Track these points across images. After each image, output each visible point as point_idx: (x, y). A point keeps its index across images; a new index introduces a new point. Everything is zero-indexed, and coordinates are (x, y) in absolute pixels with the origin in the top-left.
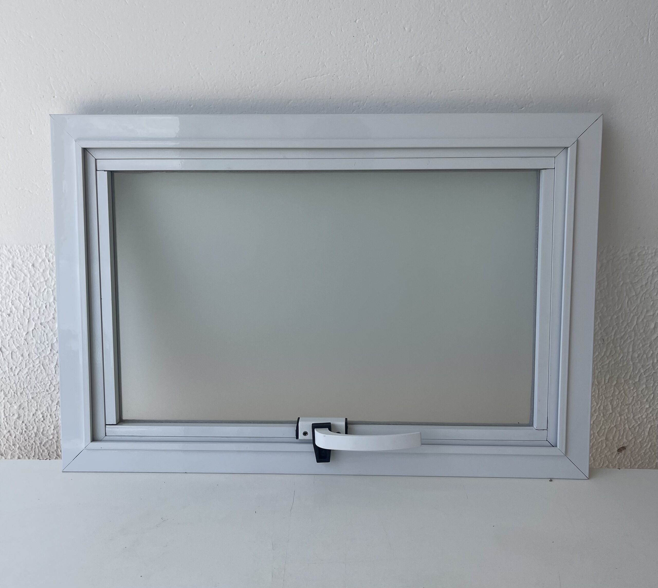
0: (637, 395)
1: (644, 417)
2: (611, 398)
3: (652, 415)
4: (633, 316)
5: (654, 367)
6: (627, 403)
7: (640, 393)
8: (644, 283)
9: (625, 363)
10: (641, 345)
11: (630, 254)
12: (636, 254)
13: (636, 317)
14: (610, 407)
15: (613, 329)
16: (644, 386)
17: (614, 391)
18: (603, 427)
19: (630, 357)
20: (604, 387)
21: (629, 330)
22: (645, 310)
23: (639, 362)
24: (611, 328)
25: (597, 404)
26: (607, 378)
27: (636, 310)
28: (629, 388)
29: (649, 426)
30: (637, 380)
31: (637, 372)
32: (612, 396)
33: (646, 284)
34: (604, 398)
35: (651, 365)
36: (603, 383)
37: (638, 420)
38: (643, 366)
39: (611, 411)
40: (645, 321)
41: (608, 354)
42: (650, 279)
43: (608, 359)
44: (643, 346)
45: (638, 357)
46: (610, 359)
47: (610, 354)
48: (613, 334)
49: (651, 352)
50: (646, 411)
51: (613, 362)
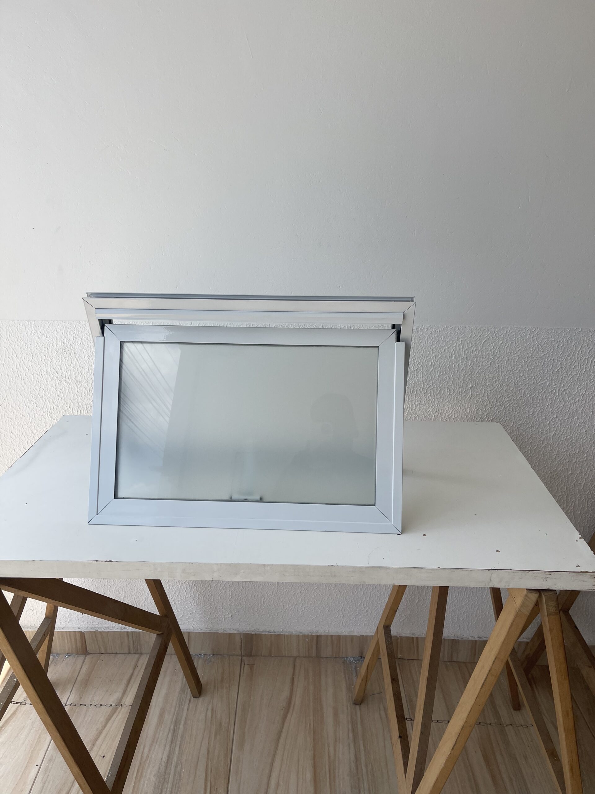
0: (427, 399)
1: (431, 411)
2: (415, 401)
3: (435, 410)
4: (421, 359)
5: (433, 385)
6: (422, 403)
7: (428, 398)
8: (424, 343)
9: (419, 383)
10: (426, 374)
11: (417, 329)
12: (419, 329)
13: (422, 360)
14: (414, 405)
15: (412, 366)
16: (429, 395)
17: (416, 398)
18: (412, 416)
19: (421, 380)
20: (411, 395)
21: (420, 366)
22: (426, 356)
23: (426, 382)
24: (411, 365)
25: (408, 404)
26: (412, 390)
27: (422, 356)
28: (422, 395)
29: (434, 416)
30: (425, 392)
31: (425, 387)
32: (415, 400)
33: (425, 343)
34: (411, 401)
35: (431, 384)
36: (410, 393)
37: (428, 413)
38: (428, 384)
39: (415, 408)
40: (426, 361)
41: (411, 378)
42: (427, 341)
43: (411, 381)
44: (427, 374)
45: (425, 379)
46: (412, 381)
47: (412, 378)
48: (412, 368)
49: (431, 377)
50: (431, 408)
51: (414, 382)
